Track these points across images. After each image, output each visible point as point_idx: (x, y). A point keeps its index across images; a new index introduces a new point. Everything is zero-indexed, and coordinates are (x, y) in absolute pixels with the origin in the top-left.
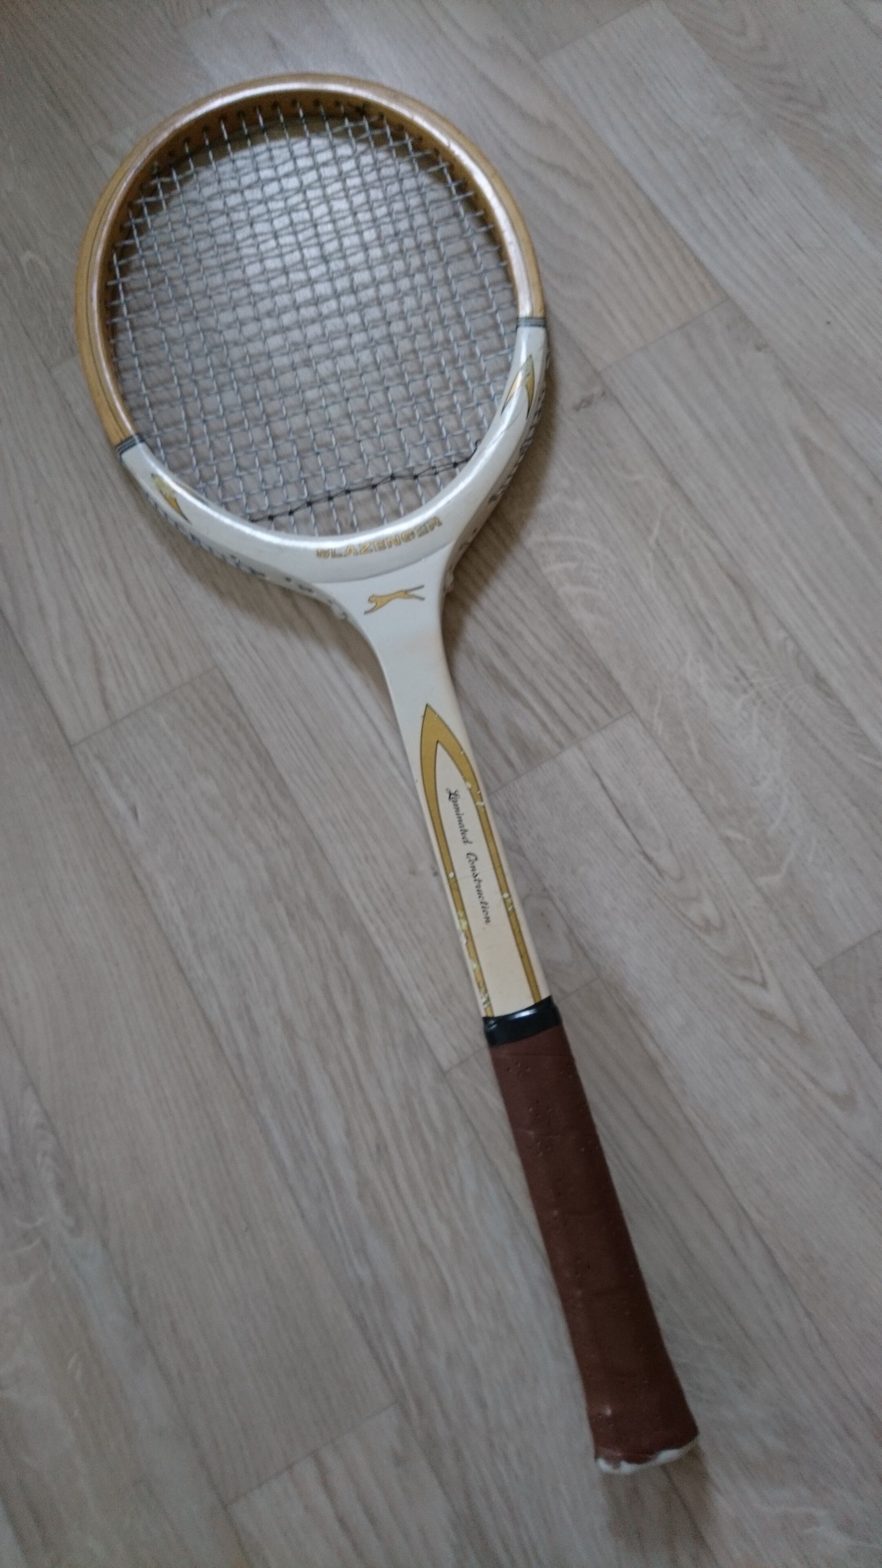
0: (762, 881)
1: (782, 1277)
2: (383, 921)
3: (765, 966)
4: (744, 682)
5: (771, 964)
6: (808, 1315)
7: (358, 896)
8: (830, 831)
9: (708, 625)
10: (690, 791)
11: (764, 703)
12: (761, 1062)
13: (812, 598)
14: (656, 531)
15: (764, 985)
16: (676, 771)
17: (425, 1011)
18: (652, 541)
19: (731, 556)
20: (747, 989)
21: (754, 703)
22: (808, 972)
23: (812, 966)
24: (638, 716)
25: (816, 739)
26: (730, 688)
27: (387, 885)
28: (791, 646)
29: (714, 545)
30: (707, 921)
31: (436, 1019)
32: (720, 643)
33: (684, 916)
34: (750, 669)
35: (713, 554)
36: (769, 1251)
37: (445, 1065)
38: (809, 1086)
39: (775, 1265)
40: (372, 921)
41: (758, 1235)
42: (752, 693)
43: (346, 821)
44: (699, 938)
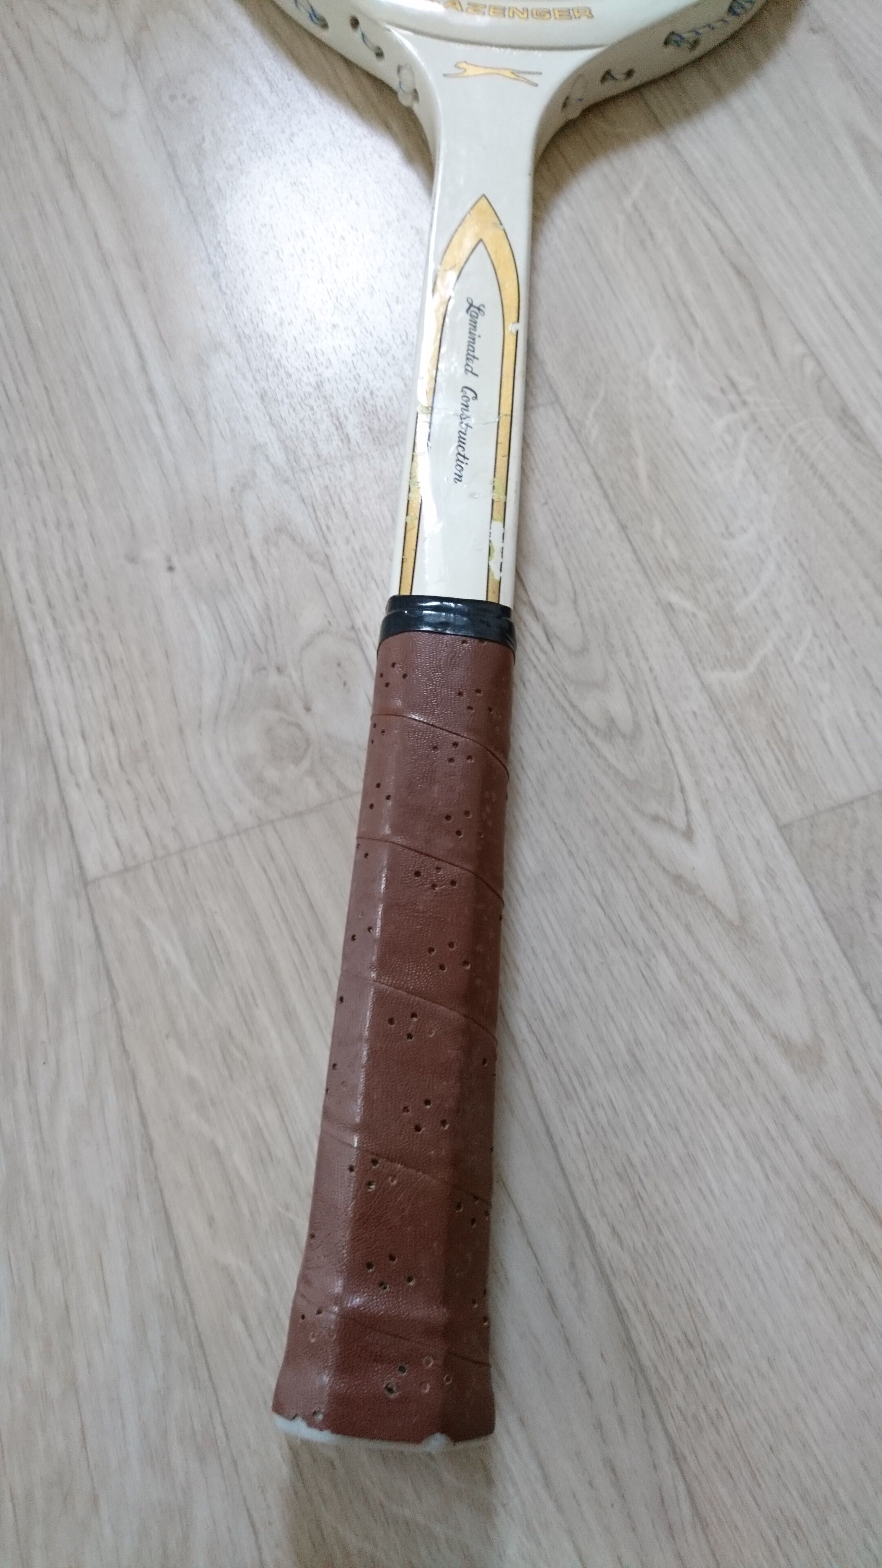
0: (713, 677)
1: (638, 1369)
2: (54, 620)
3: (695, 807)
4: (733, 397)
5: (705, 803)
6: (678, 1458)
7: (23, 576)
8: (837, 624)
9: (692, 316)
10: (623, 527)
11: (760, 429)
12: (663, 959)
13: (850, 314)
14: (636, 192)
15: (688, 834)
16: (606, 496)
17: (85, 776)
18: (628, 203)
19: (738, 242)
20: (658, 837)
21: (745, 427)
22: (768, 827)
23: (776, 818)
24: (563, 409)
25: (831, 491)
26: (709, 400)
27: (80, 568)
28: (810, 365)
29: (717, 225)
30: (612, 721)
31: (100, 792)
32: (706, 341)
33: (574, 707)
34: (745, 382)
35: (713, 235)
36: (620, 1312)
37: (93, 869)
38: (742, 1016)
39: (629, 1345)
40: (34, 616)
41: (604, 1278)
42: (743, 413)
43: (42, 464)
44: (591, 744)
